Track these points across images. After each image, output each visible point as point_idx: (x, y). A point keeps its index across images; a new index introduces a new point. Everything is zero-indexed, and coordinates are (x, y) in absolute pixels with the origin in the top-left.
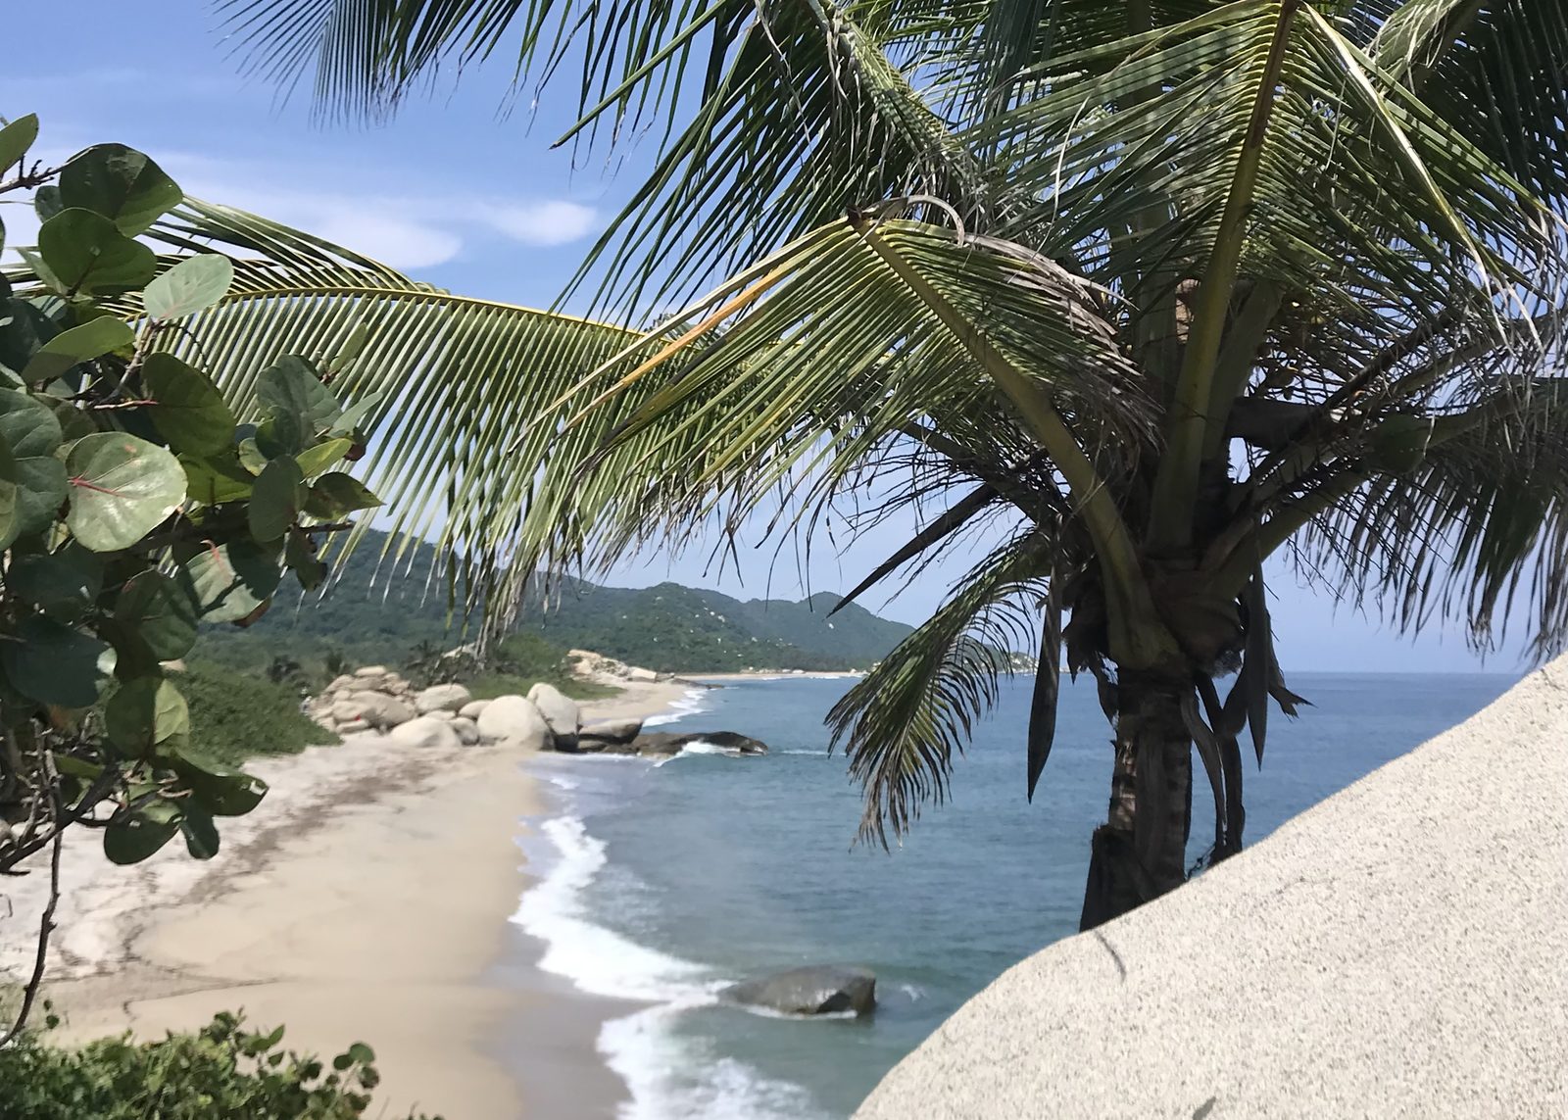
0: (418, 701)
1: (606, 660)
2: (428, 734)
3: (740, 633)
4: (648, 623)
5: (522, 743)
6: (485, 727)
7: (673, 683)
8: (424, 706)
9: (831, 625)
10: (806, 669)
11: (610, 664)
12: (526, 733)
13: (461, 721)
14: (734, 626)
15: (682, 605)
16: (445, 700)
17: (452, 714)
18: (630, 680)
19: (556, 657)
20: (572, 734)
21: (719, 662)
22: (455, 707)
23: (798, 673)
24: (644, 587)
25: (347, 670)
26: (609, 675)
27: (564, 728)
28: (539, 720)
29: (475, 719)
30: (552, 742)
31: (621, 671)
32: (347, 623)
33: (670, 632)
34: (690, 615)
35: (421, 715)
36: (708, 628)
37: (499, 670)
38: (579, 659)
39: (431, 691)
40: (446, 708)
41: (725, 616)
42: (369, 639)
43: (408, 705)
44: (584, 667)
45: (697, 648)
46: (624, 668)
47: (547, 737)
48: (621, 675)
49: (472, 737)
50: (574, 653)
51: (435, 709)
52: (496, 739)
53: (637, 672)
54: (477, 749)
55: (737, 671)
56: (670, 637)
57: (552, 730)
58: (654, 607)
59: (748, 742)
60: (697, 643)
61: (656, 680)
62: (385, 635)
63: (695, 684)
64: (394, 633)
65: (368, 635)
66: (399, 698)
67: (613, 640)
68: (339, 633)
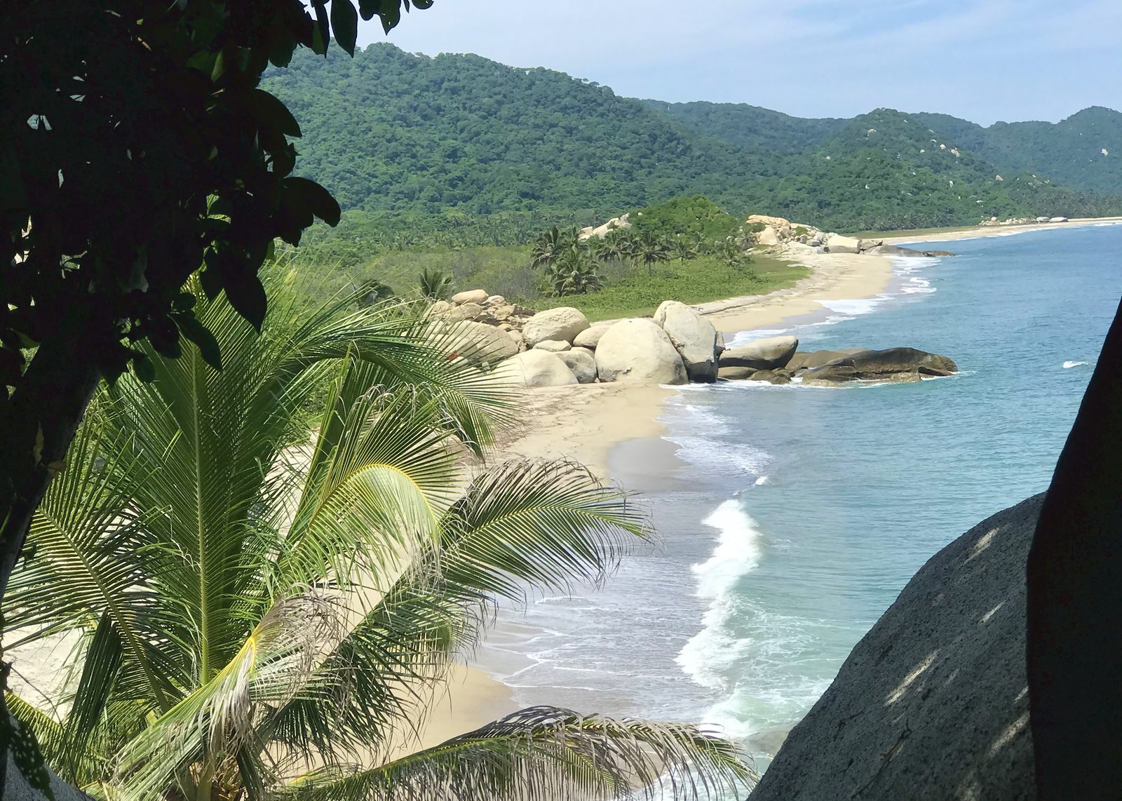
0: (525, 328)
1: (794, 226)
2: (538, 371)
3: (981, 170)
4: (856, 165)
5: (648, 376)
6: (605, 358)
7: (881, 252)
8: (531, 335)
9: (1104, 151)
10: (1068, 216)
11: (800, 231)
12: (652, 362)
13: (576, 351)
14: (973, 162)
15: (902, 138)
16: (557, 326)
17: (565, 343)
18: (826, 250)
19: (730, 228)
20: (709, 361)
21: (951, 211)
22: (569, 336)
23: (1057, 223)
24: (854, 116)
25: (444, 296)
26: (799, 245)
27: (700, 355)
28: (667, 346)
29: (593, 348)
30: (684, 373)
31: (815, 239)
32: (481, 188)
33: (885, 176)
34: (913, 150)
35: (529, 347)
36: (937, 167)
37: (649, 258)
38: (760, 227)
39: (540, 316)
40: (557, 337)
41: (959, 148)
42: (507, 208)
43: (514, 335)
44: (767, 236)
45: (922, 195)
46: (818, 235)
47: (678, 367)
48: (814, 245)
49: (590, 372)
50: (754, 219)
51: (546, 338)
52: (617, 372)
53: (835, 240)
54: (596, 388)
55: (975, 224)
56: (886, 182)
57: (684, 358)
58: (865, 143)
59: (929, 359)
60: (920, 189)
61: (860, 250)
62: (526, 201)
63: (910, 251)
64: (537, 198)
65: (507, 202)
66: (504, 326)
67: (812, 191)
68: (470, 203)
